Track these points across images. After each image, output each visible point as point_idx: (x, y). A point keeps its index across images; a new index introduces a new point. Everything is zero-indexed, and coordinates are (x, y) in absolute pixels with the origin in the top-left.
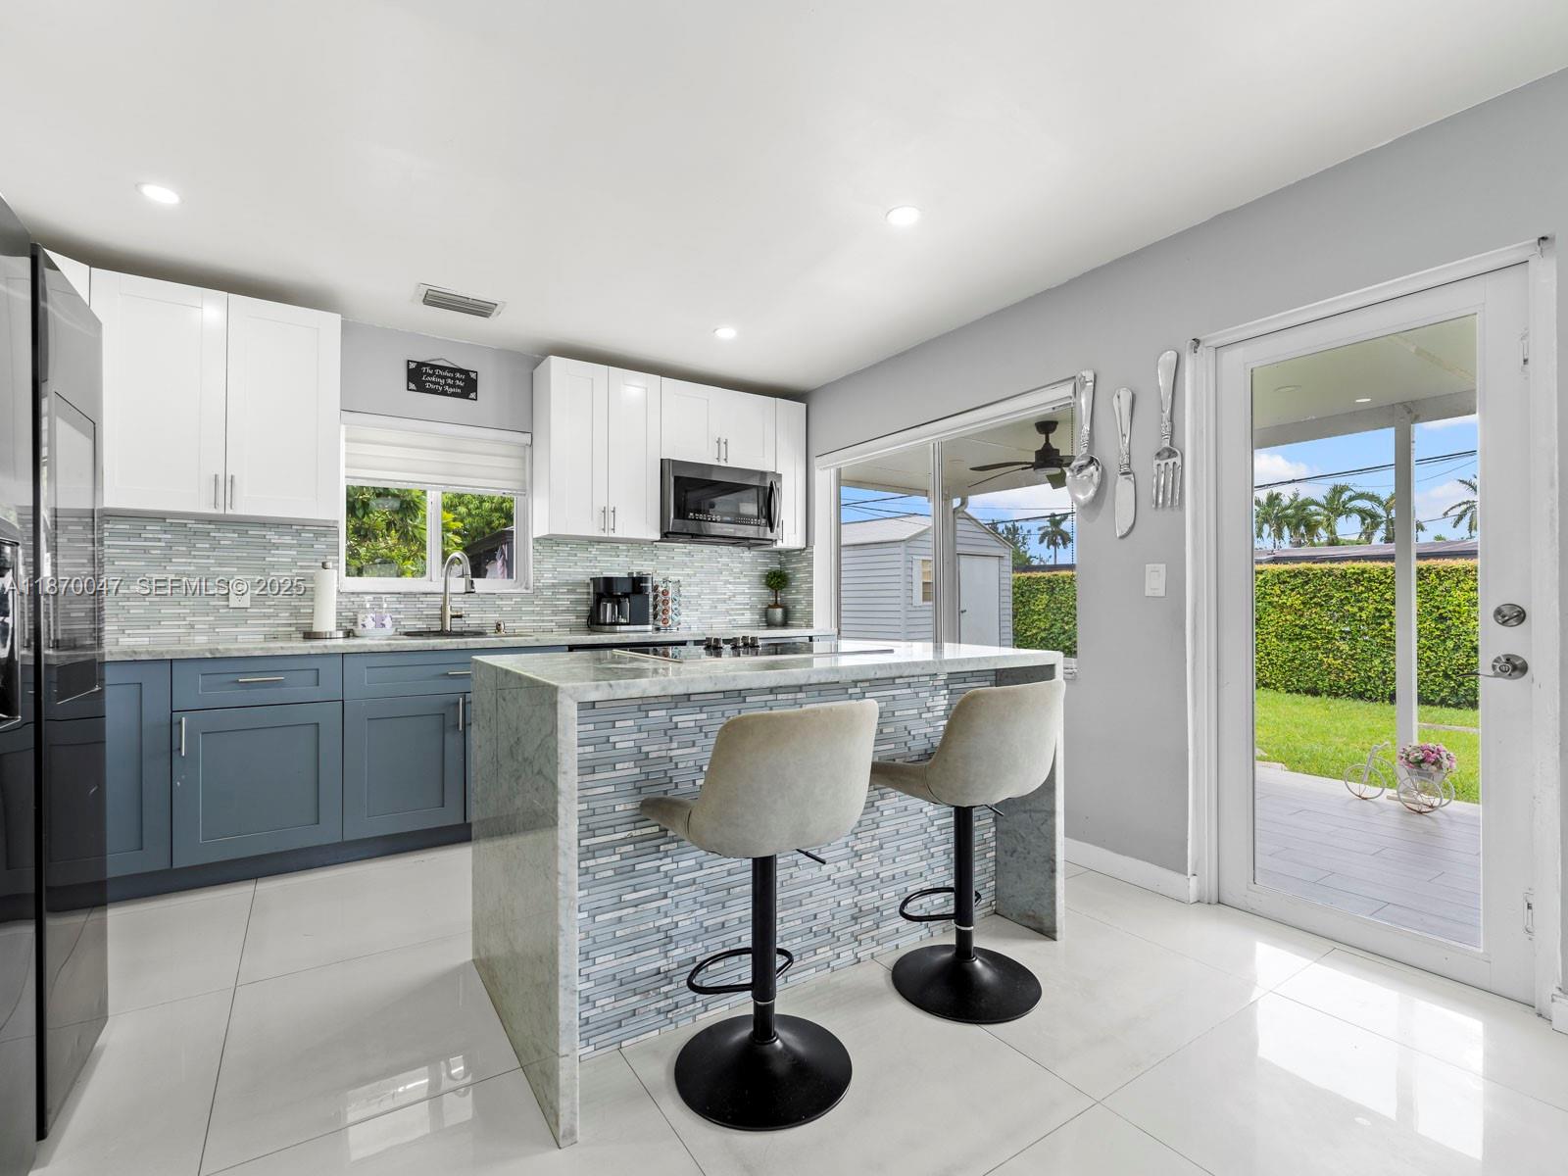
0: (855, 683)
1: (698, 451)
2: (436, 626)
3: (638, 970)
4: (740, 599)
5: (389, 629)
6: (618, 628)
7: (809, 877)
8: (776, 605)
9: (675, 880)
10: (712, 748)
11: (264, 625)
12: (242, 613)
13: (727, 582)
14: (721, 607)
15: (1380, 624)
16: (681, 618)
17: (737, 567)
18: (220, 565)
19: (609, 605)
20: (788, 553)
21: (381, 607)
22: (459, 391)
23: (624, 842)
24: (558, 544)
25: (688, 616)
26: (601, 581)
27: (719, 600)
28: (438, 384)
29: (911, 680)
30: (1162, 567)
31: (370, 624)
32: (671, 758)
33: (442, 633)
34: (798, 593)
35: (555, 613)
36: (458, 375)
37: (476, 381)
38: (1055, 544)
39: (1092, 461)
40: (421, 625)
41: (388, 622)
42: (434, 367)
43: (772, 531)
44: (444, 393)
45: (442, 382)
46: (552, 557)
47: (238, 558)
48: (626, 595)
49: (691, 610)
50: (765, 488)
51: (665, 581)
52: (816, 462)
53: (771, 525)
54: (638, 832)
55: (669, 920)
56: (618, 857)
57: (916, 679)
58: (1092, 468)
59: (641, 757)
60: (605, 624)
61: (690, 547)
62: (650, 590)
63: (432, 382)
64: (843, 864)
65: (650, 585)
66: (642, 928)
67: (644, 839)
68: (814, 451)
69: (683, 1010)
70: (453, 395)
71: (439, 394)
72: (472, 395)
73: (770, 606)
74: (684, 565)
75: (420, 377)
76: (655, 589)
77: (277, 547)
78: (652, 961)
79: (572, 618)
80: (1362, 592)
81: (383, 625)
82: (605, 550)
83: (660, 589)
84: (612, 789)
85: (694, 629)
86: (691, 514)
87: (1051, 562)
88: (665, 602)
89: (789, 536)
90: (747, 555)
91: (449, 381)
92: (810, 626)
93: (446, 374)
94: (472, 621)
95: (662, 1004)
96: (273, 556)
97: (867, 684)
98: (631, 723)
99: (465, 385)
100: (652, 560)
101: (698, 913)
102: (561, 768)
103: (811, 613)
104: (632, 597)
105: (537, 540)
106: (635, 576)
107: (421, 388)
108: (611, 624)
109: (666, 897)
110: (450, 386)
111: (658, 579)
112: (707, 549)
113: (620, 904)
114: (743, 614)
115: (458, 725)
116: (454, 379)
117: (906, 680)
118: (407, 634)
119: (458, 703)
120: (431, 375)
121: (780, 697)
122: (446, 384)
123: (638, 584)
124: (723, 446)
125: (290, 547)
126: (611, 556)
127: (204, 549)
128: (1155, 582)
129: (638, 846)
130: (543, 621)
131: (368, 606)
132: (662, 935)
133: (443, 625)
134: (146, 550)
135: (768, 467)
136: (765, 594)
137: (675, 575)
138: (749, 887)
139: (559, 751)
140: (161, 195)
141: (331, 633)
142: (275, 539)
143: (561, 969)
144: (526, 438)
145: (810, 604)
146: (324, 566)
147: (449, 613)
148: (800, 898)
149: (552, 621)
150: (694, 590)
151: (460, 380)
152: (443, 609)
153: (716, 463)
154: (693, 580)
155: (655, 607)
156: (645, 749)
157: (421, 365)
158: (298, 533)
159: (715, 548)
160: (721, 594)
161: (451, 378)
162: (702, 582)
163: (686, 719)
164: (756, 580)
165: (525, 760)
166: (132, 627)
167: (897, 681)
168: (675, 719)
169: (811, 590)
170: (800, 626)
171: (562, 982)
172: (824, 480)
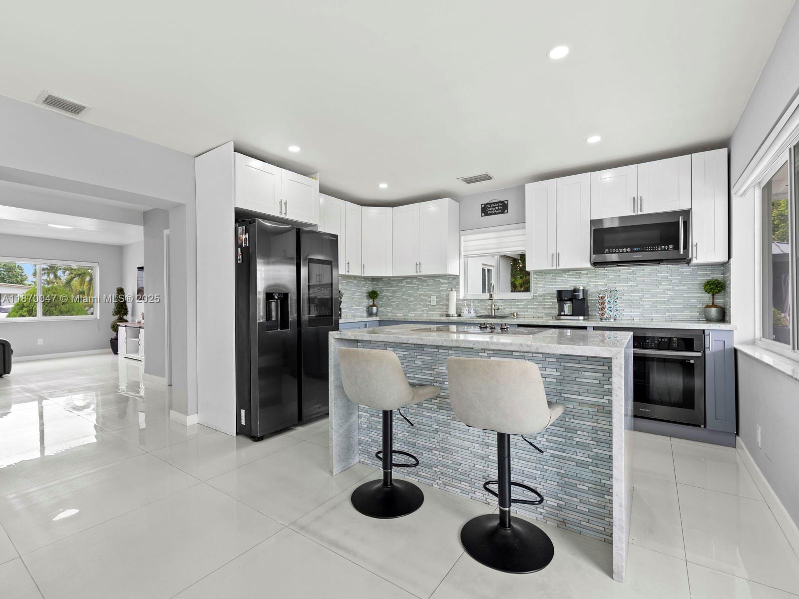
0: (484, 350)
5: (473, 314)
7: (457, 443)
8: (713, 306)
11: (440, 311)
12: (434, 307)
16: (619, 313)
18: (429, 291)
21: (470, 305)
22: (501, 211)
24: (546, 274)
25: (626, 312)
28: (492, 210)
29: (526, 354)
31: (466, 312)
33: (490, 317)
35: (544, 308)
36: (500, 204)
37: (507, 204)
41: (472, 311)
42: (490, 204)
44: (495, 214)
45: (494, 209)
46: (543, 281)
47: (434, 289)
48: (570, 300)
49: (630, 308)
57: (530, 355)
63: (490, 211)
64: (477, 446)
68: (732, 184)
70: (499, 213)
71: (494, 214)
73: (707, 307)
74: (628, 280)
75: (486, 210)
77: (442, 284)
81: (470, 313)
82: (572, 275)
86: (607, 250)
88: (603, 303)
89: (706, 254)
91: (497, 208)
93: (495, 205)
94: (507, 312)
96: (442, 287)
97: (493, 352)
99: (503, 207)
101: (405, 433)
104: (574, 301)
105: (535, 273)
107: (487, 214)
110: (497, 210)
114: (682, 312)
117: (522, 354)
118: (480, 317)
120: (489, 208)
121: (440, 351)
122: (495, 210)
124: (639, 201)
125: (446, 283)
126: (576, 278)
127: (425, 286)
130: (538, 313)
131: (465, 305)
133: (491, 312)
134: (413, 287)
136: (703, 298)
140: (383, 186)
141: (453, 315)
142: (442, 281)
146: (452, 290)
147: (494, 308)
148: (453, 451)
149: (543, 313)
150: (635, 295)
151: (500, 206)
152: (492, 306)
154: (634, 288)
157: (486, 205)
158: (448, 278)
160: (661, 298)
161: (497, 206)
162: (641, 290)
164: (696, 287)
166: (411, 311)
167: (514, 353)
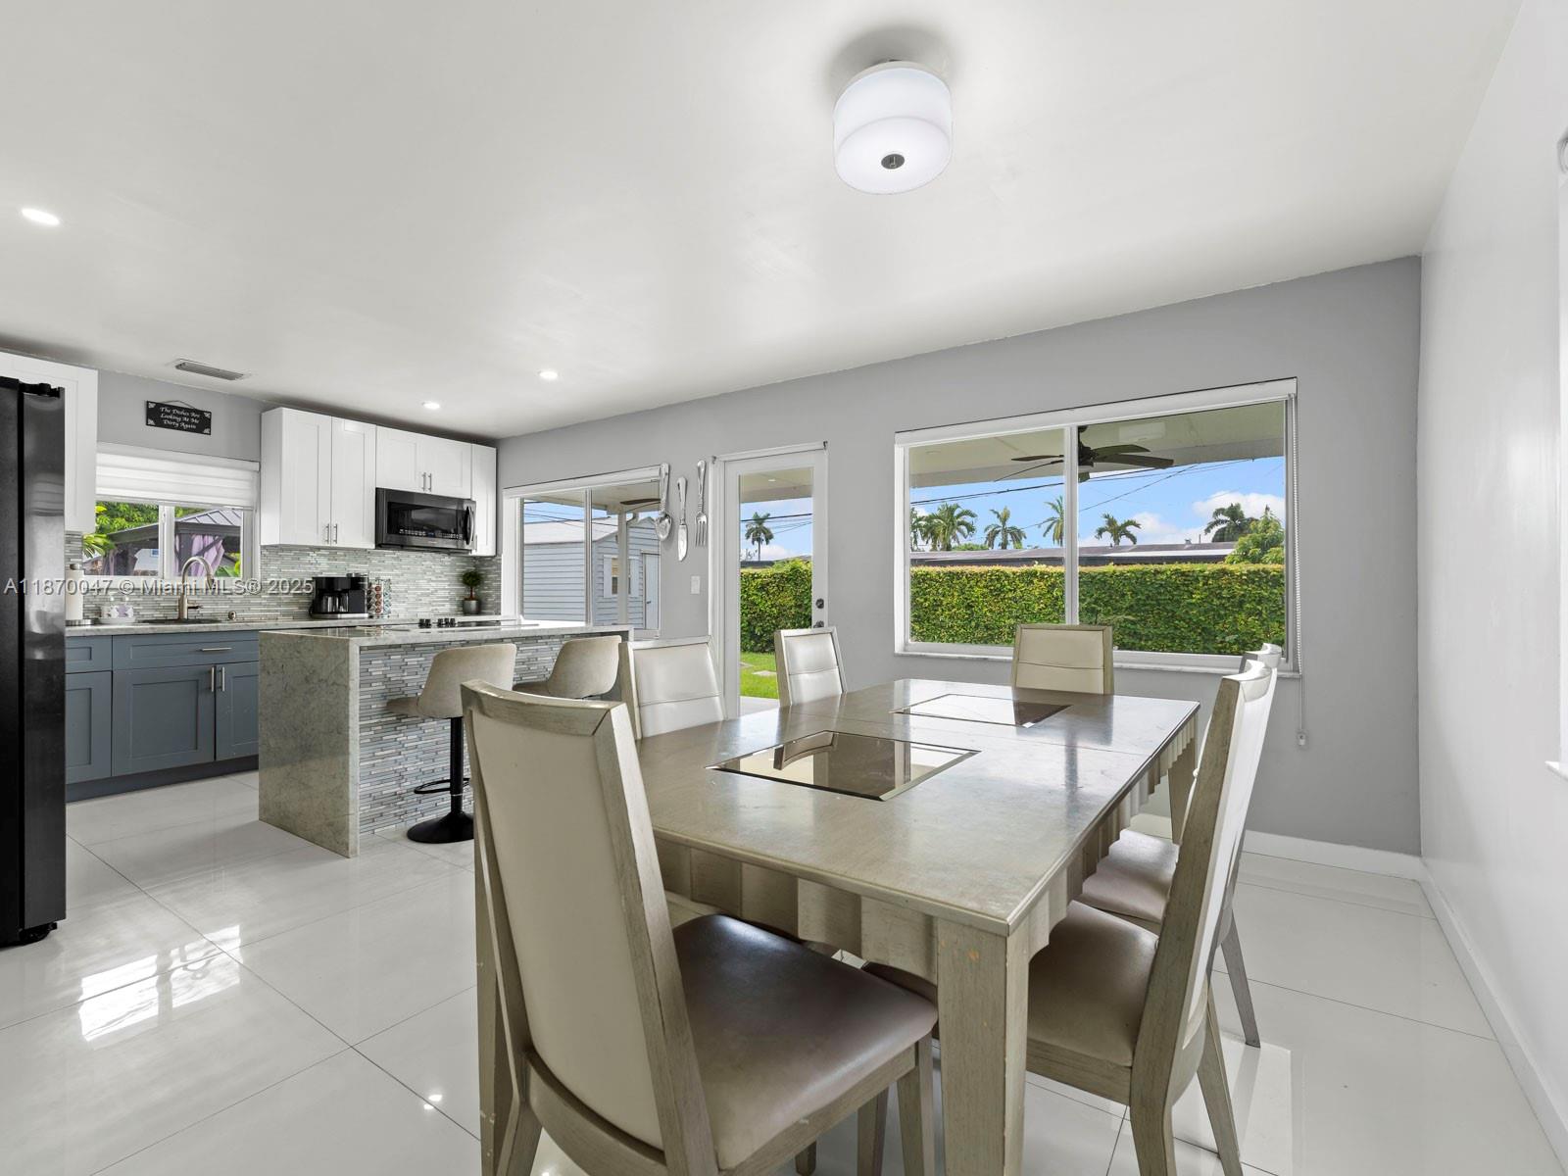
1: (406, 482)
2: (174, 615)
3: (384, 792)
4: (441, 593)
5: (131, 617)
6: (339, 616)
8: (471, 598)
9: (406, 745)
10: (427, 676)
13: (430, 580)
14: (427, 600)
15: (936, 610)
16: (391, 609)
17: (438, 569)
19: (330, 599)
20: (481, 559)
21: (122, 600)
22: (194, 427)
23: (376, 724)
24: (284, 552)
25: (396, 607)
26: (324, 580)
27: (422, 595)
28: (175, 420)
30: (698, 578)
31: (115, 614)
32: (403, 681)
33: (180, 620)
34: (489, 589)
35: (280, 605)
36: (193, 414)
37: (210, 420)
38: (759, 540)
39: (666, 516)
40: (158, 615)
41: (130, 612)
42: (171, 407)
43: (468, 543)
44: (180, 428)
45: (179, 419)
46: (277, 560)
48: (345, 591)
49: (400, 602)
50: (463, 511)
51: (378, 579)
52: (504, 493)
53: (467, 538)
54: (384, 720)
55: (401, 767)
56: (372, 733)
58: (667, 520)
59: (386, 680)
60: (327, 613)
61: (399, 553)
62: (367, 587)
63: (169, 419)
65: (366, 583)
66: (387, 770)
67: (387, 723)
68: (502, 485)
69: (409, 815)
70: (188, 430)
71: (176, 429)
72: (207, 431)
73: (466, 599)
74: (394, 567)
75: (158, 414)
76: (370, 585)
78: (390, 788)
79: (295, 609)
80: (926, 589)
81: (126, 615)
83: (374, 586)
84: (370, 696)
85: (402, 616)
86: (401, 531)
87: (755, 559)
88: (378, 596)
89: (482, 546)
90: (447, 559)
91: (185, 419)
92: (498, 613)
93: (182, 413)
94: (206, 610)
95: (397, 811)
98: (380, 662)
99: (200, 422)
100: (366, 563)
101: (418, 764)
102: (351, 678)
103: (499, 604)
104: (351, 593)
105: (264, 547)
106: (353, 576)
107: (159, 424)
108: (331, 613)
109: (400, 754)
110: (186, 423)
111: (372, 578)
112: (413, 555)
113: (374, 757)
114: (443, 605)
115: (210, 688)
116: (190, 417)
118: (144, 622)
119: (210, 672)
120: (169, 414)
122: (182, 421)
123: (356, 583)
124: (428, 479)
126: (332, 561)
128: (695, 589)
129: (385, 727)
130: (269, 611)
131: (112, 599)
132: (398, 775)
133: (181, 613)
135: (466, 495)
136: (462, 589)
137: (385, 575)
138: (449, 751)
139: (350, 669)
141: (80, 621)
143: (350, 773)
144: (256, 466)
145: (499, 597)
147: (186, 605)
149: (277, 611)
150: (402, 587)
151: (195, 418)
152: (181, 601)
153: (422, 491)
154: (401, 578)
155: (369, 600)
156: (388, 676)
157: (159, 405)
159: (419, 554)
160: (424, 589)
161: (187, 417)
162: (408, 581)
163: (412, 661)
164: (455, 579)
165: (320, 681)
168: (406, 660)
169: (499, 587)
170: (491, 614)
171: (351, 779)
172: (510, 505)
